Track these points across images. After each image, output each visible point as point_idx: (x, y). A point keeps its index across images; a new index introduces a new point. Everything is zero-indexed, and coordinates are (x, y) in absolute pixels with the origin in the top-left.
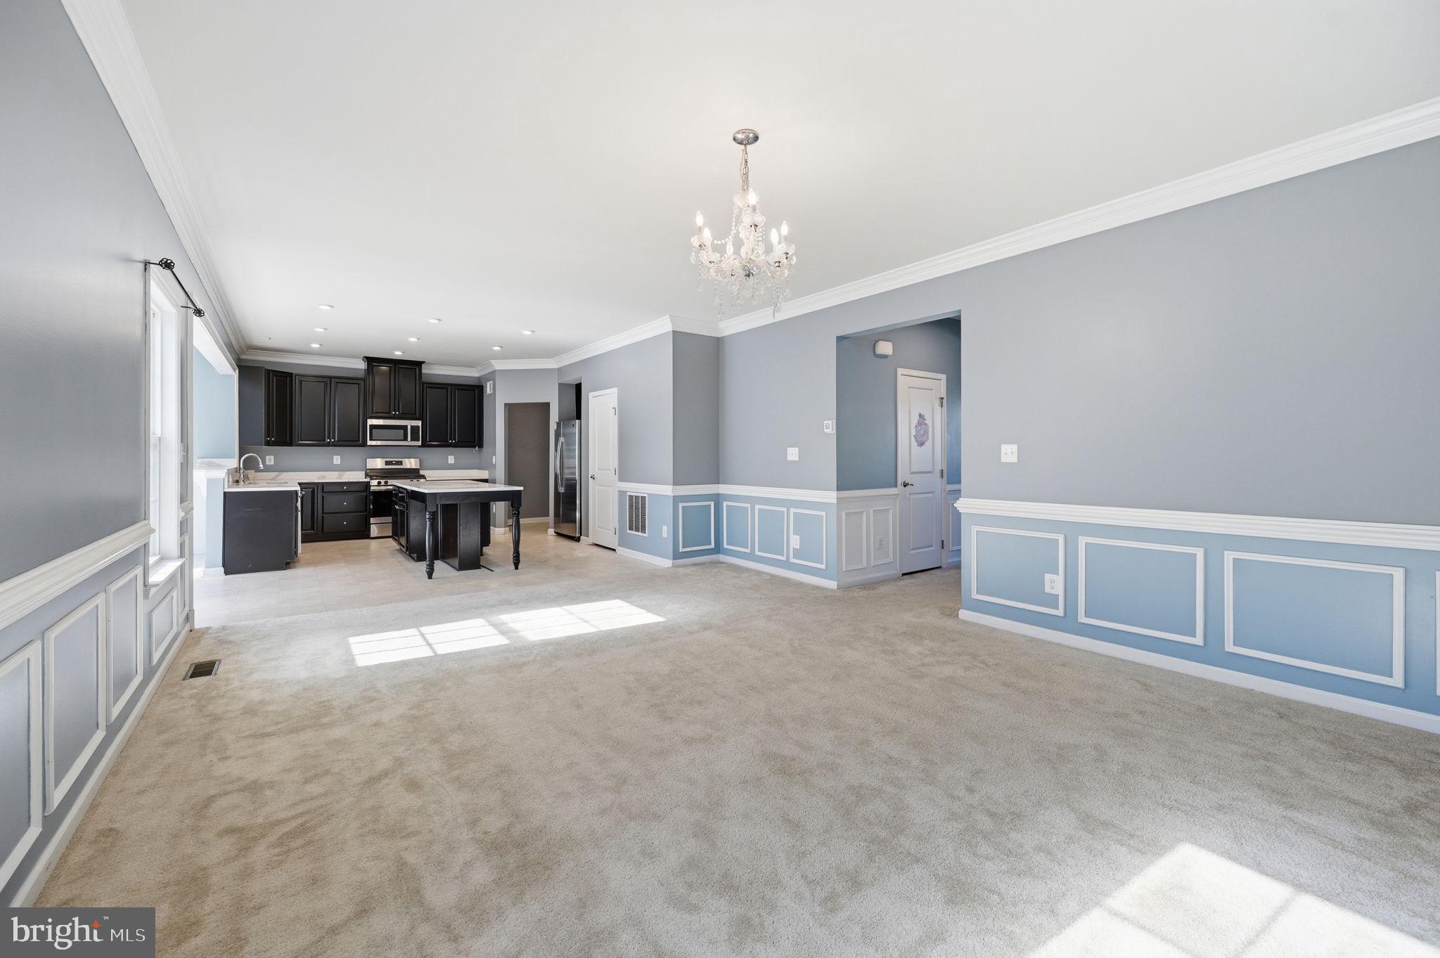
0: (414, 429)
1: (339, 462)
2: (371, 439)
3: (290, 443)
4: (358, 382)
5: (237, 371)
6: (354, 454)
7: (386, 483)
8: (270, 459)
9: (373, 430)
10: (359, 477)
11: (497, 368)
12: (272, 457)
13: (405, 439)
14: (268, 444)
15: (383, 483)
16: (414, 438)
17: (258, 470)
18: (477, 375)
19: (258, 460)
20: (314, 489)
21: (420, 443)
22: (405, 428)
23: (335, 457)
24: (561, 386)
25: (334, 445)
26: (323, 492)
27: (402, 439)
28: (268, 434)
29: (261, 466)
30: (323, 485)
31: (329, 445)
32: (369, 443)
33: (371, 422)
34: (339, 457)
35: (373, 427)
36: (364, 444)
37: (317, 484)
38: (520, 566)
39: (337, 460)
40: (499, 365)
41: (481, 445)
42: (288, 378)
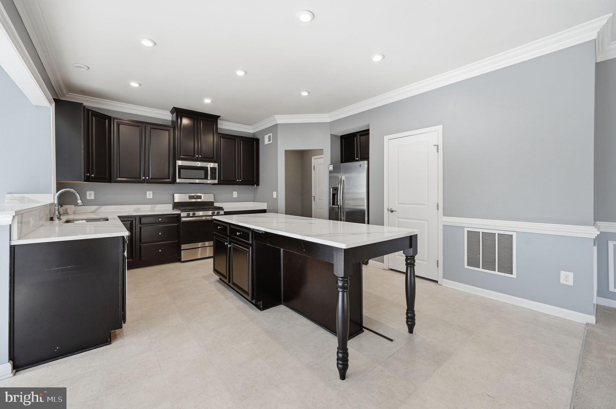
0: (213, 169)
1: (151, 197)
2: (179, 178)
3: (109, 180)
4: (169, 128)
5: (54, 104)
6: (164, 190)
7: (194, 214)
8: (90, 195)
9: (182, 170)
10: (167, 209)
11: (279, 122)
12: (93, 193)
13: (206, 178)
14: (88, 179)
15: (191, 215)
16: (213, 178)
17: (76, 205)
18: (252, 132)
19: (75, 195)
20: (132, 221)
21: (216, 181)
22: (205, 169)
23: (148, 192)
24: (333, 136)
25: (148, 182)
26: (140, 223)
27: (203, 177)
28: (88, 169)
29: (79, 201)
30: (141, 217)
31: (144, 182)
32: (178, 180)
33: (179, 163)
34: (151, 192)
35: (181, 167)
36: (174, 182)
37: (135, 217)
38: (415, 329)
39: (149, 195)
40: (281, 119)
41: (258, 184)
42: (107, 121)
